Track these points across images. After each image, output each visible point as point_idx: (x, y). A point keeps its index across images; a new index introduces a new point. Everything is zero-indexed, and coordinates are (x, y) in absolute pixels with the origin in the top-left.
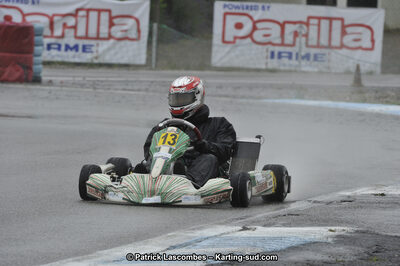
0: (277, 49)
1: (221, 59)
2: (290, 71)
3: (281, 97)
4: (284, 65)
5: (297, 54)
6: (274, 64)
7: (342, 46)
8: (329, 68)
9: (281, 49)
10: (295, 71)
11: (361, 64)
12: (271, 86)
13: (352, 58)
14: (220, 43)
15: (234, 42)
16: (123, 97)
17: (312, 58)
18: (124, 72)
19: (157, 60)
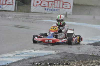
0: (47, 8)
1: (33, 10)
2: (50, 13)
3: (47, 19)
4: (49, 12)
5: (52, 9)
6: (46, 11)
7: (63, 8)
8: (59, 13)
9: (48, 8)
10: (51, 13)
11: (67, 12)
12: (45, 17)
13: (65, 11)
14: (33, 6)
15: (36, 6)
16: (8, 19)
17: (55, 10)
18: (9, 12)
19: (17, 10)
